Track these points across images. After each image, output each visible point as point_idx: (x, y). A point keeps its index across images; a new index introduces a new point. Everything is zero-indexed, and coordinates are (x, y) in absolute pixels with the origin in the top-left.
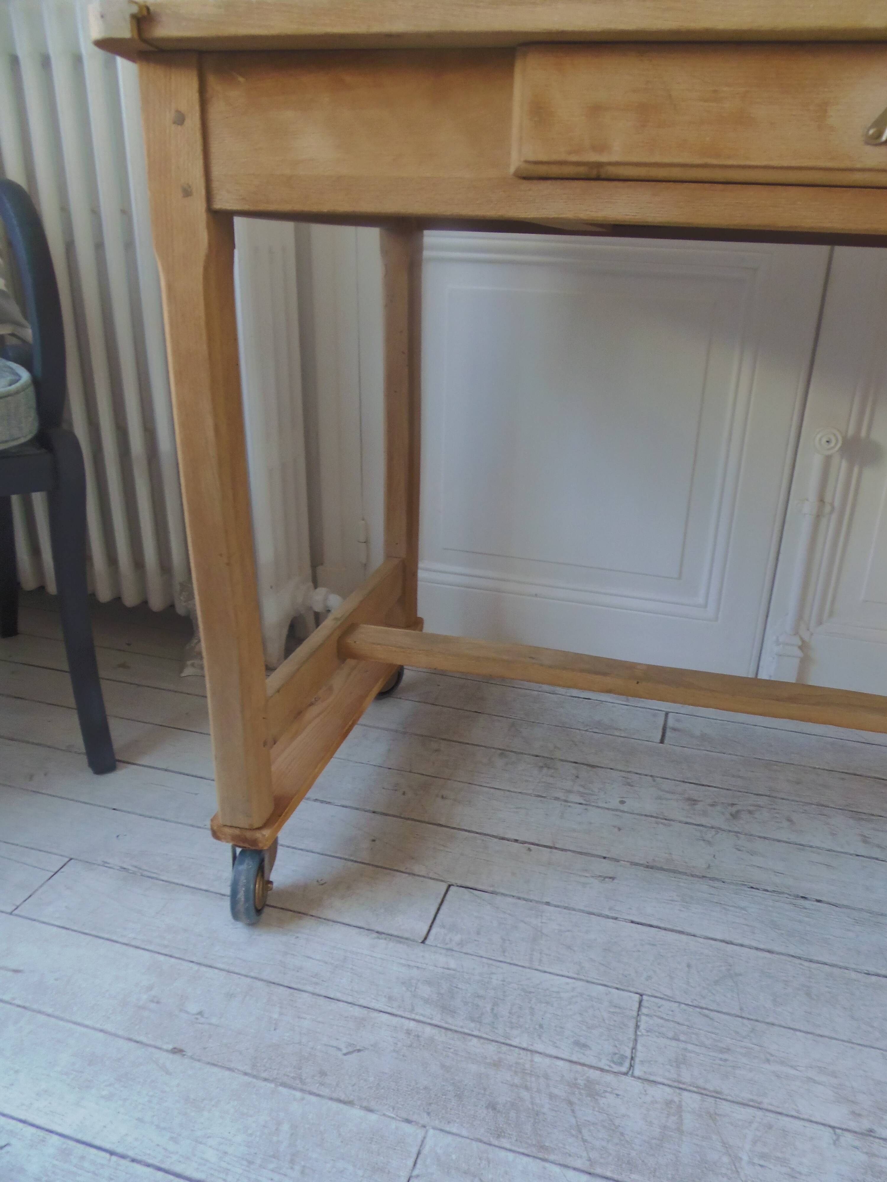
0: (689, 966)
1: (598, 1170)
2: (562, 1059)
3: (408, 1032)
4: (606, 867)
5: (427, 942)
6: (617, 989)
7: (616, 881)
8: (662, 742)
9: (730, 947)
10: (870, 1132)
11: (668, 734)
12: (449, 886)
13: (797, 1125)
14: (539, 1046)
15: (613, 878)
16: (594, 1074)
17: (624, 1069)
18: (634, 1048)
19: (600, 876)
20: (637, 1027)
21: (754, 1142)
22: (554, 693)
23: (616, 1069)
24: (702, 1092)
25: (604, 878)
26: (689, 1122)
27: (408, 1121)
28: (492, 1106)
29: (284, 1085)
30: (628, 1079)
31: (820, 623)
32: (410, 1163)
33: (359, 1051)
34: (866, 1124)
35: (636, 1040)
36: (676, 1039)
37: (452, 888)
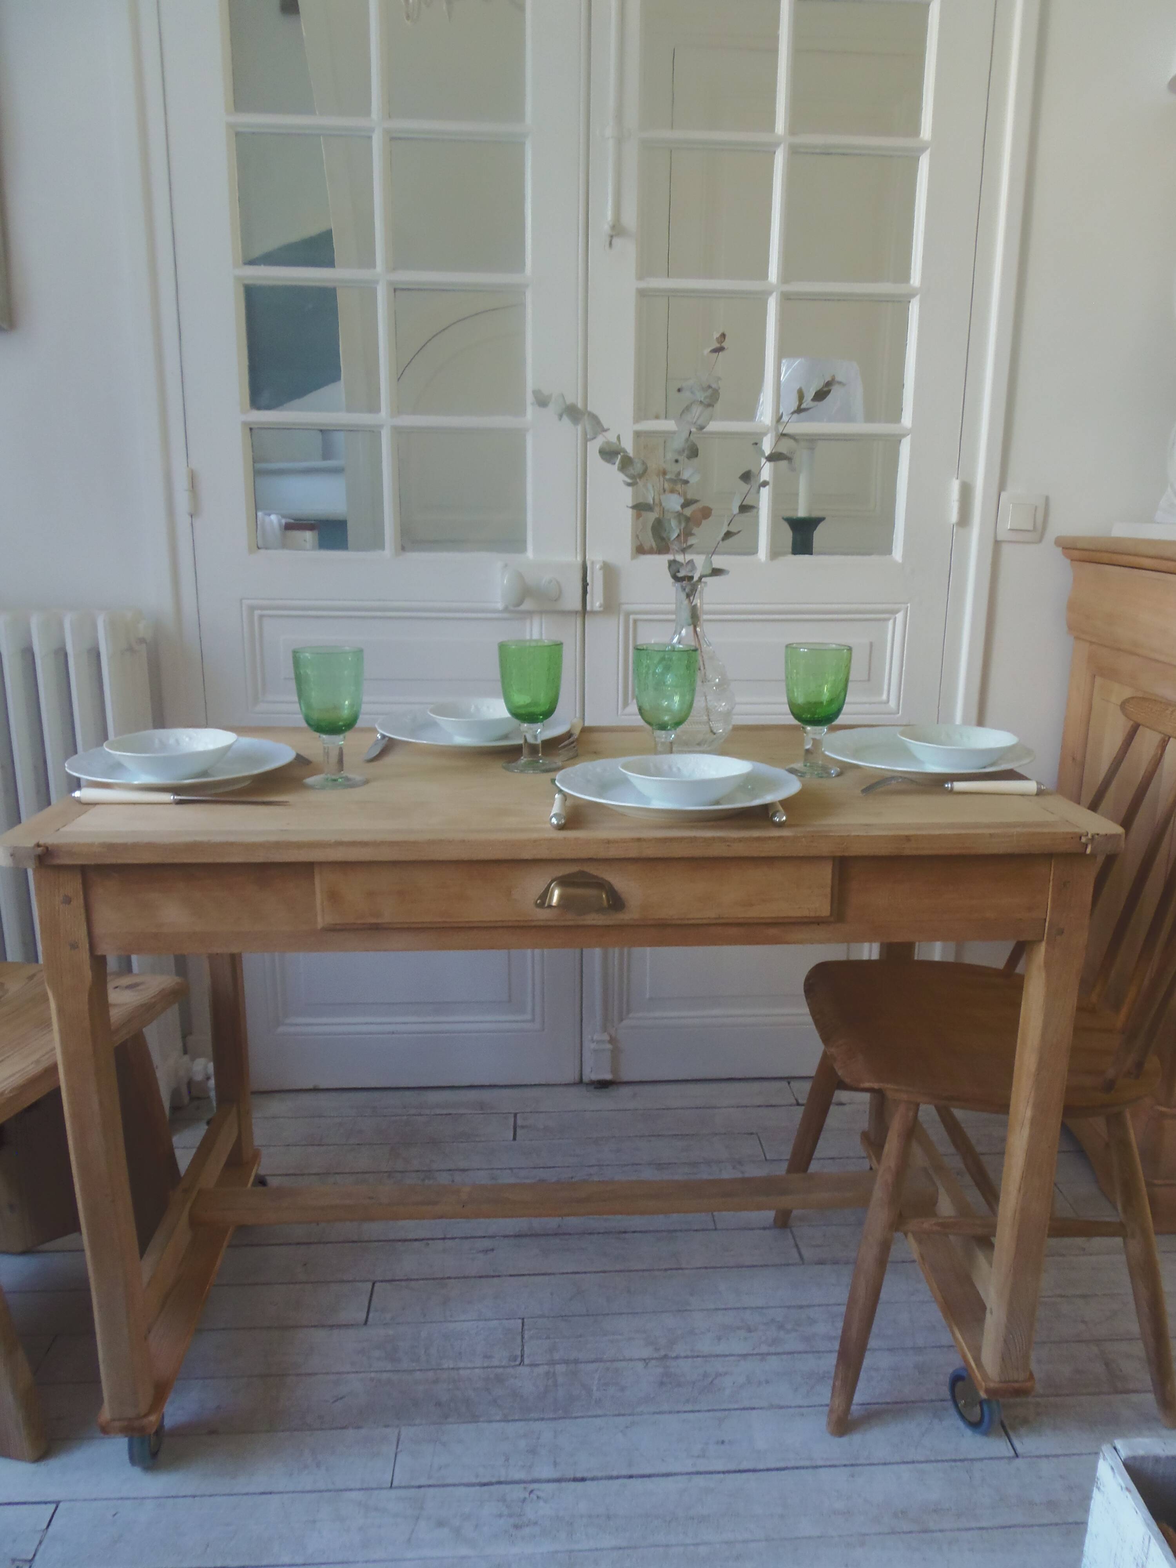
0: (552, 1294)
1: (510, 1418)
2: (477, 1368)
3: (372, 1380)
4: (487, 1243)
5: (368, 1323)
6: (507, 1319)
7: (495, 1251)
8: (514, 1139)
9: (577, 1276)
10: (666, 1357)
11: (519, 1131)
12: (374, 1284)
13: (624, 1364)
14: (462, 1365)
15: (493, 1250)
16: (500, 1370)
17: (518, 1363)
18: (523, 1350)
19: (483, 1251)
20: (523, 1338)
21: (599, 1380)
22: (420, 1115)
23: (513, 1364)
24: (566, 1362)
25: (486, 1251)
26: (560, 1379)
27: (387, 1426)
28: (439, 1404)
29: (295, 1430)
30: (520, 1368)
31: (622, 1020)
32: (395, 1447)
33: (341, 1398)
34: (662, 1353)
35: (523, 1346)
36: (548, 1338)
37: (377, 1285)
